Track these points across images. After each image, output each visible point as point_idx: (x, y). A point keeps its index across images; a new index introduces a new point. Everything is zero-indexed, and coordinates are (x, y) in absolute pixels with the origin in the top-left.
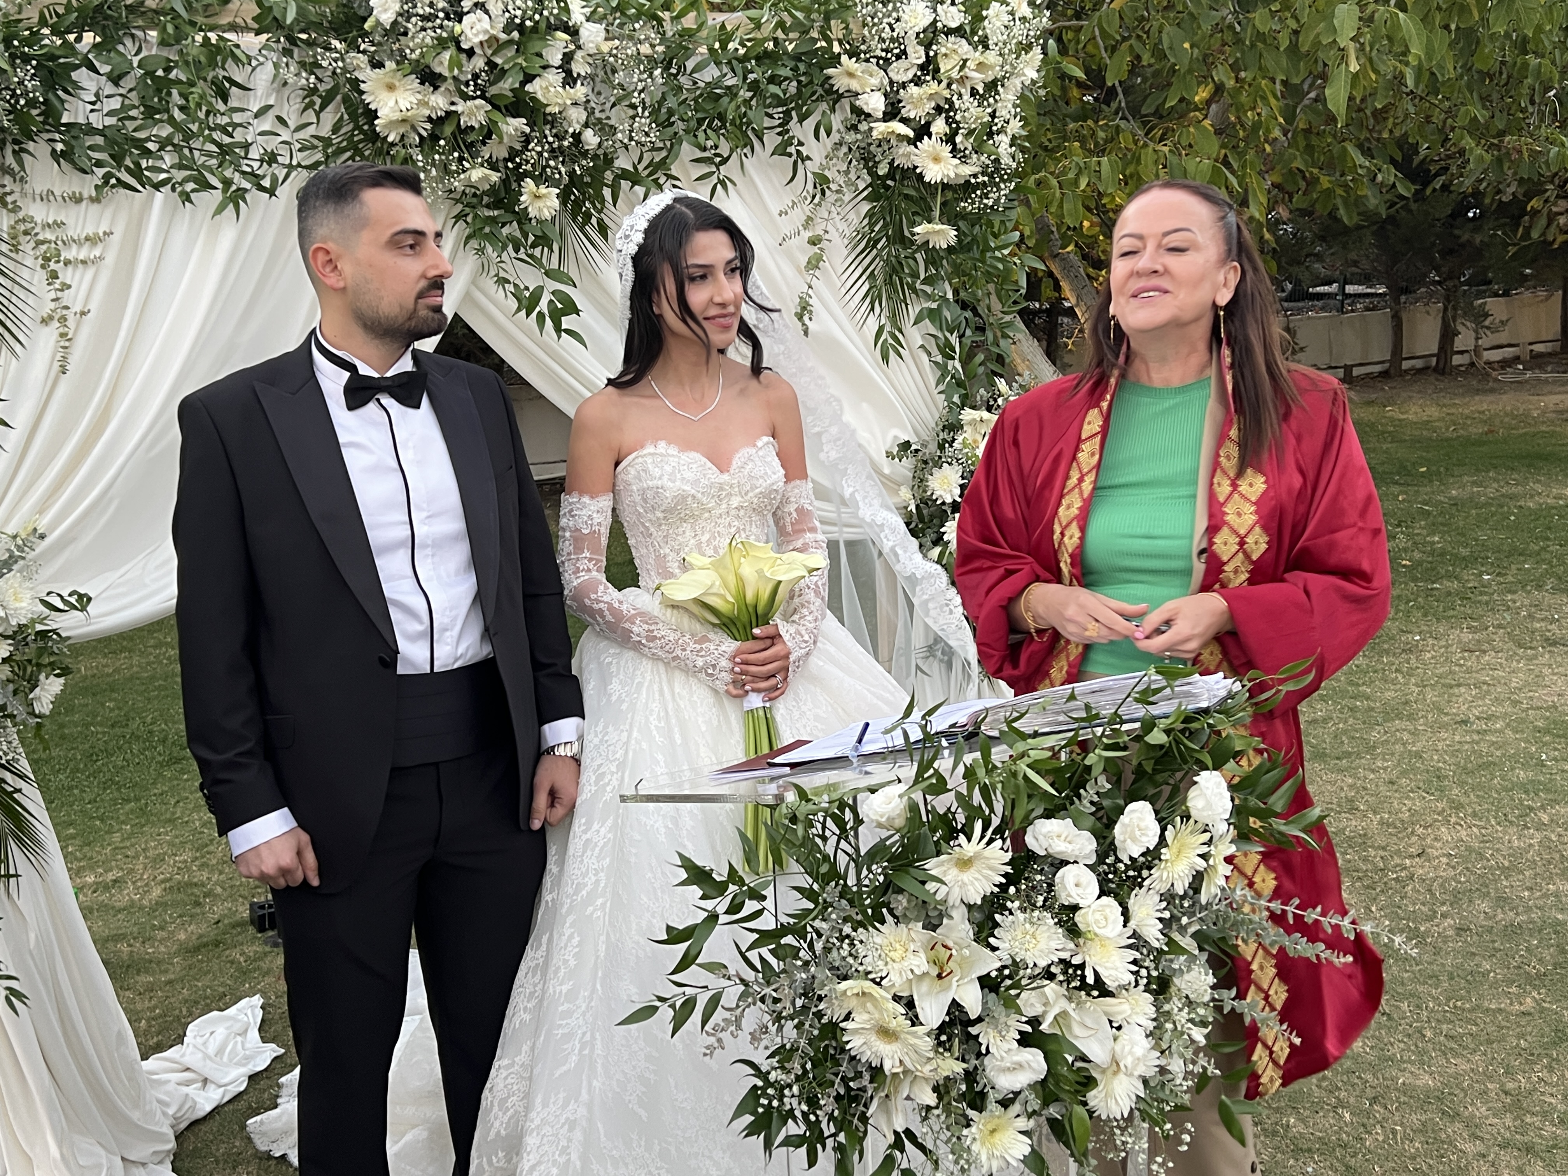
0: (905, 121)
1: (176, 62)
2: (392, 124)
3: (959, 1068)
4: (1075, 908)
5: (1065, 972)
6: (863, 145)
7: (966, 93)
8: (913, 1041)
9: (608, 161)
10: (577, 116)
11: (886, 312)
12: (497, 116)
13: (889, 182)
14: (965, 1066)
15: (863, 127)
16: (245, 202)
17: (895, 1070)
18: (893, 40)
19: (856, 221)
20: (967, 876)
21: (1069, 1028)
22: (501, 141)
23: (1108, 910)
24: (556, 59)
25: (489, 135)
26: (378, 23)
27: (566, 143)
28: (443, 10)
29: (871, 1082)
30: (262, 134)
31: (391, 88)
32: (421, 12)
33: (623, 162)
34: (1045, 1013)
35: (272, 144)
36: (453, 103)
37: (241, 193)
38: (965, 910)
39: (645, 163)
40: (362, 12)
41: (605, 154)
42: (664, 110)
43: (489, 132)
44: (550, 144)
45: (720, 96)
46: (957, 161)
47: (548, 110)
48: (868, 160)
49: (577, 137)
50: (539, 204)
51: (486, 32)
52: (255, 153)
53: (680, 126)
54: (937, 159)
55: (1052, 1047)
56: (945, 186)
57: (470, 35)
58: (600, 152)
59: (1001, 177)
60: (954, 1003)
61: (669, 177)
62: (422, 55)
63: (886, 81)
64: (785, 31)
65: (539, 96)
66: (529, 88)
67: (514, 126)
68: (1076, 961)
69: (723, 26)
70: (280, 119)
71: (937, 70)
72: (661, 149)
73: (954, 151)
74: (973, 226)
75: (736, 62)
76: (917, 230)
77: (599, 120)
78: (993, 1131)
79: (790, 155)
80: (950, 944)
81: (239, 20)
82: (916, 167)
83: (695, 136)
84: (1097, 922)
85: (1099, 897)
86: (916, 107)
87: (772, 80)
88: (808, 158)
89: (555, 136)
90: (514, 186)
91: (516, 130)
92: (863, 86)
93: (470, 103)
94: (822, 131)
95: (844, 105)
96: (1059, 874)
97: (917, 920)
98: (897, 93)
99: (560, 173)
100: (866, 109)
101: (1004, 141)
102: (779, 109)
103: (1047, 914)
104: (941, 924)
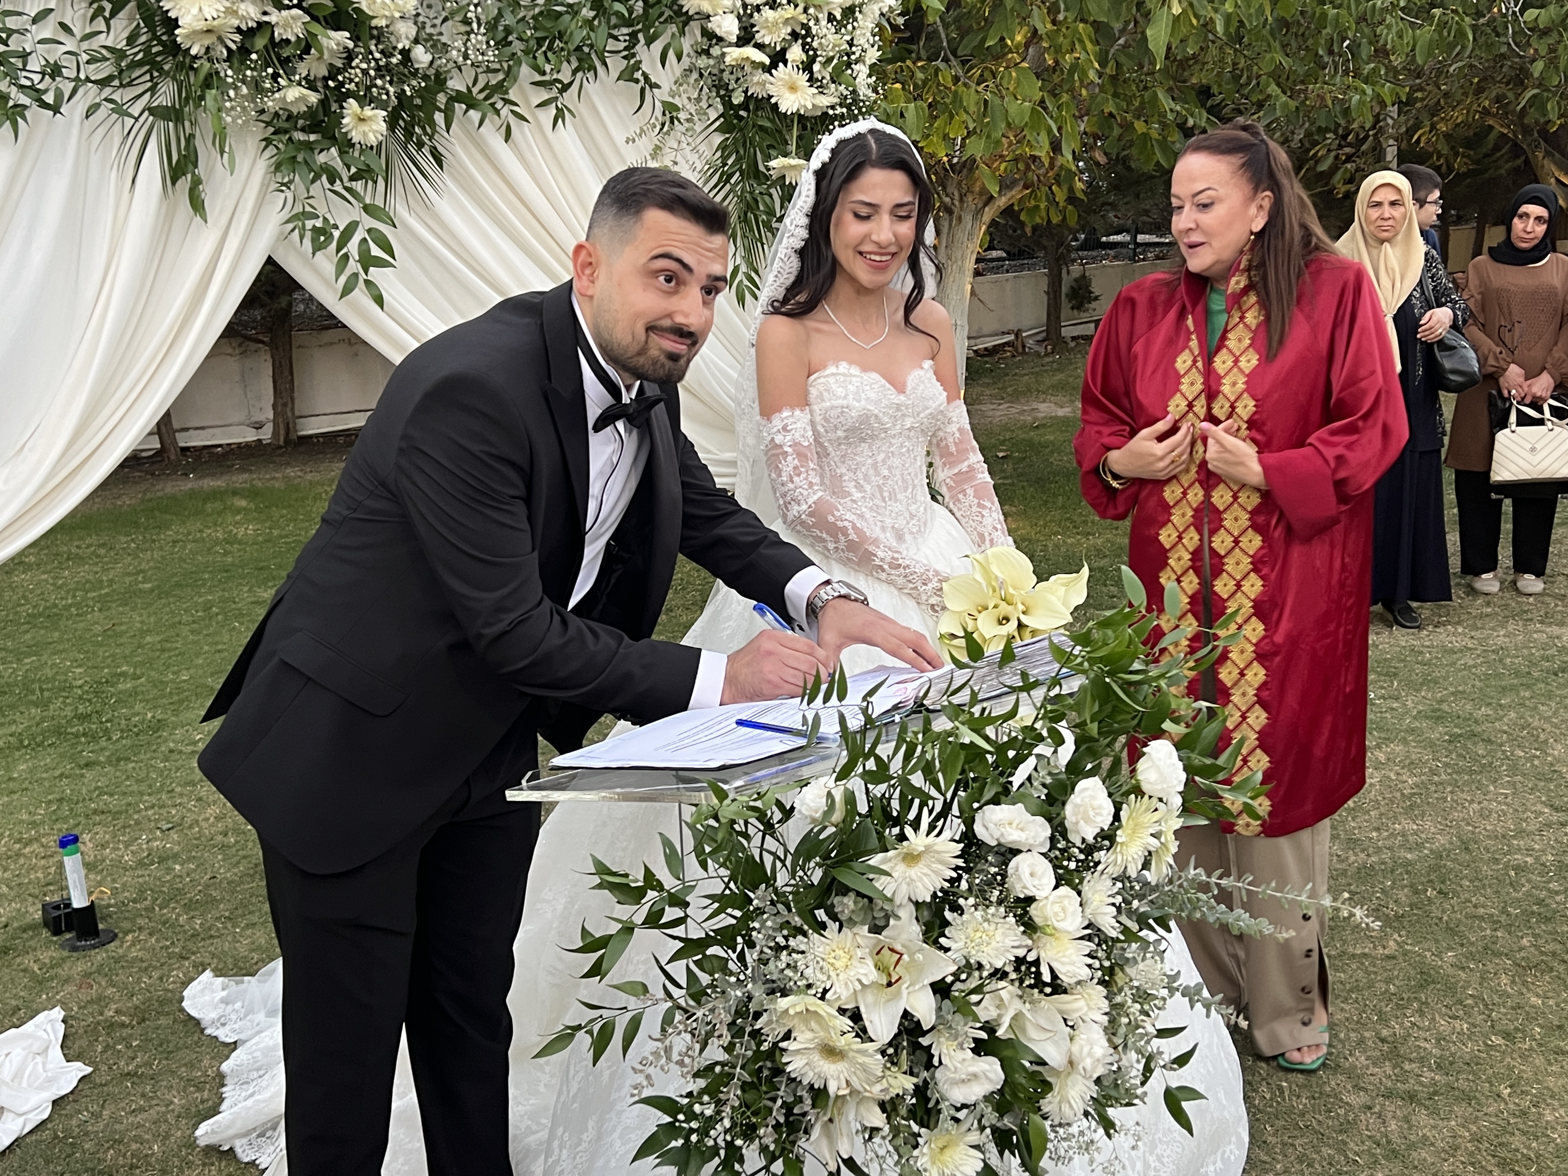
0: (760, 47)
2: (195, 34)
3: (909, 1083)
4: (1030, 900)
5: (1017, 970)
6: (715, 71)
7: (823, 17)
8: (861, 1059)
9: (439, 81)
10: (405, 32)
11: (741, 252)
12: (316, 28)
13: (742, 113)
14: (915, 1080)
15: (716, 51)
16: (25, 119)
17: (841, 1093)
19: (708, 154)
20: (915, 872)
21: (1024, 1030)
22: (320, 58)
23: (1066, 902)
25: (307, 50)
27: (394, 61)
29: (814, 1106)
30: (41, 42)
33: (456, 84)
34: (1000, 1016)
35: (56, 53)
36: (265, 13)
37: (21, 109)
38: (912, 908)
39: (481, 84)
41: (438, 74)
42: (501, 28)
43: (307, 46)
44: (376, 60)
45: (560, 14)
46: (815, 91)
47: (374, 23)
48: (721, 88)
49: (406, 54)
50: (364, 127)
52: (34, 64)
53: (517, 47)
54: (793, 88)
55: (1008, 1053)
56: (802, 118)
58: (431, 72)
59: (860, 109)
60: (906, 1014)
61: (507, 102)
63: (739, 3)
65: (364, 7)
67: (337, 40)
68: (1030, 959)
70: (62, 25)
72: (496, 71)
73: (811, 80)
76: (773, 164)
77: (431, 35)
78: (942, 1149)
79: (637, 81)
80: (898, 948)
82: (770, 97)
83: (535, 58)
84: (1056, 914)
85: (1056, 887)
86: (771, 33)
88: (658, 84)
89: (382, 52)
90: (334, 107)
91: (338, 44)
92: (714, 7)
93: (285, 13)
94: (671, 55)
95: (695, 28)
96: (1012, 864)
97: (863, 923)
98: (751, 16)
99: (387, 94)
100: (719, 32)
101: (862, 71)
102: (625, 30)
103: (1002, 909)
104: (887, 925)
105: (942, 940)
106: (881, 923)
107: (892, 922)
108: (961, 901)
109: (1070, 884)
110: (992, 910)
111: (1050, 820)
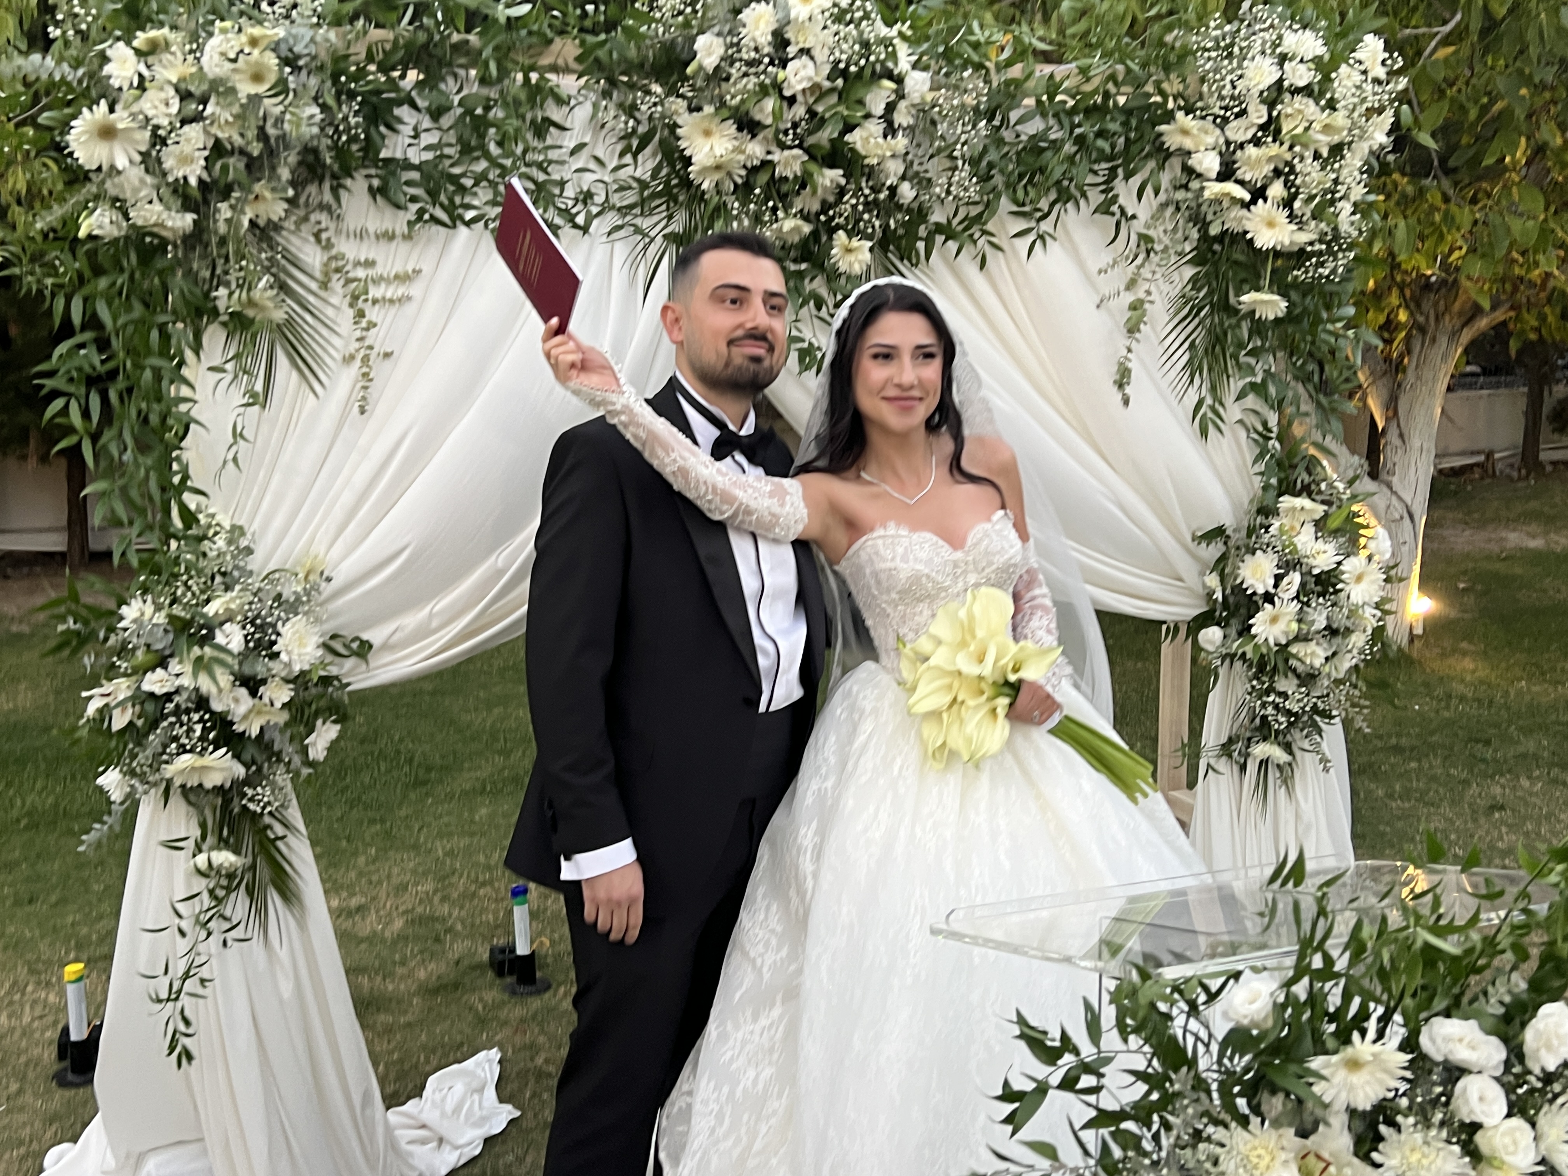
0: (1241, 183)
1: (496, 101)
2: (705, 170)
4: (1477, 1127)
6: (1193, 205)
7: (1309, 154)
9: (920, 214)
10: (894, 169)
11: (1206, 385)
12: (813, 167)
13: (1217, 246)
15: (1194, 186)
18: (1232, 98)
19: (1179, 286)
20: (1357, 1080)
22: (814, 192)
23: (1518, 1134)
24: (879, 109)
25: (803, 186)
26: (701, 68)
27: (882, 196)
28: (768, 55)
30: (578, 171)
31: (707, 133)
32: (745, 57)
33: (937, 217)
35: (589, 182)
36: (769, 153)
39: (960, 216)
40: (685, 56)
41: (921, 208)
42: (984, 163)
43: (803, 183)
44: (866, 197)
45: (1043, 150)
46: (1295, 227)
47: (866, 161)
48: (1199, 220)
49: (893, 190)
50: (851, 258)
51: (810, 79)
52: (570, 191)
53: (999, 180)
54: (1271, 224)
56: (1277, 254)
57: (793, 80)
58: (915, 205)
59: (1340, 246)
61: (985, 232)
62: (743, 101)
63: (1222, 141)
64: (1116, 84)
65: (859, 147)
66: (848, 138)
67: (831, 177)
69: (1052, 76)
70: (596, 157)
71: (1278, 131)
72: (976, 203)
73: (1291, 217)
74: (1304, 296)
75: (1061, 114)
76: (1244, 298)
77: (917, 174)
79: (1113, 214)
80: (1326, 1155)
81: (560, 62)
82: (1246, 232)
83: (1015, 190)
84: (1505, 1146)
85: (1508, 1117)
86: (1252, 169)
87: (1100, 134)
88: (1134, 217)
89: (872, 188)
90: (824, 238)
91: (832, 181)
92: (1197, 145)
93: (787, 153)
94: (1149, 190)
95: (1175, 163)
96: (1460, 1085)
97: (1290, 1125)
98: (1234, 152)
99: (873, 227)
100: (1199, 169)
101: (1346, 208)
102: (1104, 165)
103: (1444, 1134)
104: (1315, 1129)
105: (1374, 1155)
106: (1309, 1126)
107: (1321, 1128)
108: (1399, 1119)
109: (1523, 1113)
110: (1433, 1132)
111: (1505, 1040)
